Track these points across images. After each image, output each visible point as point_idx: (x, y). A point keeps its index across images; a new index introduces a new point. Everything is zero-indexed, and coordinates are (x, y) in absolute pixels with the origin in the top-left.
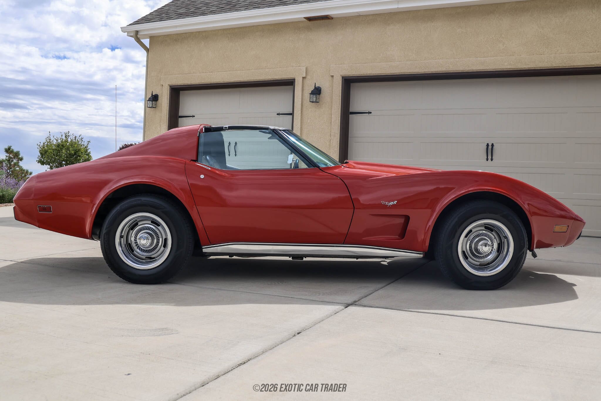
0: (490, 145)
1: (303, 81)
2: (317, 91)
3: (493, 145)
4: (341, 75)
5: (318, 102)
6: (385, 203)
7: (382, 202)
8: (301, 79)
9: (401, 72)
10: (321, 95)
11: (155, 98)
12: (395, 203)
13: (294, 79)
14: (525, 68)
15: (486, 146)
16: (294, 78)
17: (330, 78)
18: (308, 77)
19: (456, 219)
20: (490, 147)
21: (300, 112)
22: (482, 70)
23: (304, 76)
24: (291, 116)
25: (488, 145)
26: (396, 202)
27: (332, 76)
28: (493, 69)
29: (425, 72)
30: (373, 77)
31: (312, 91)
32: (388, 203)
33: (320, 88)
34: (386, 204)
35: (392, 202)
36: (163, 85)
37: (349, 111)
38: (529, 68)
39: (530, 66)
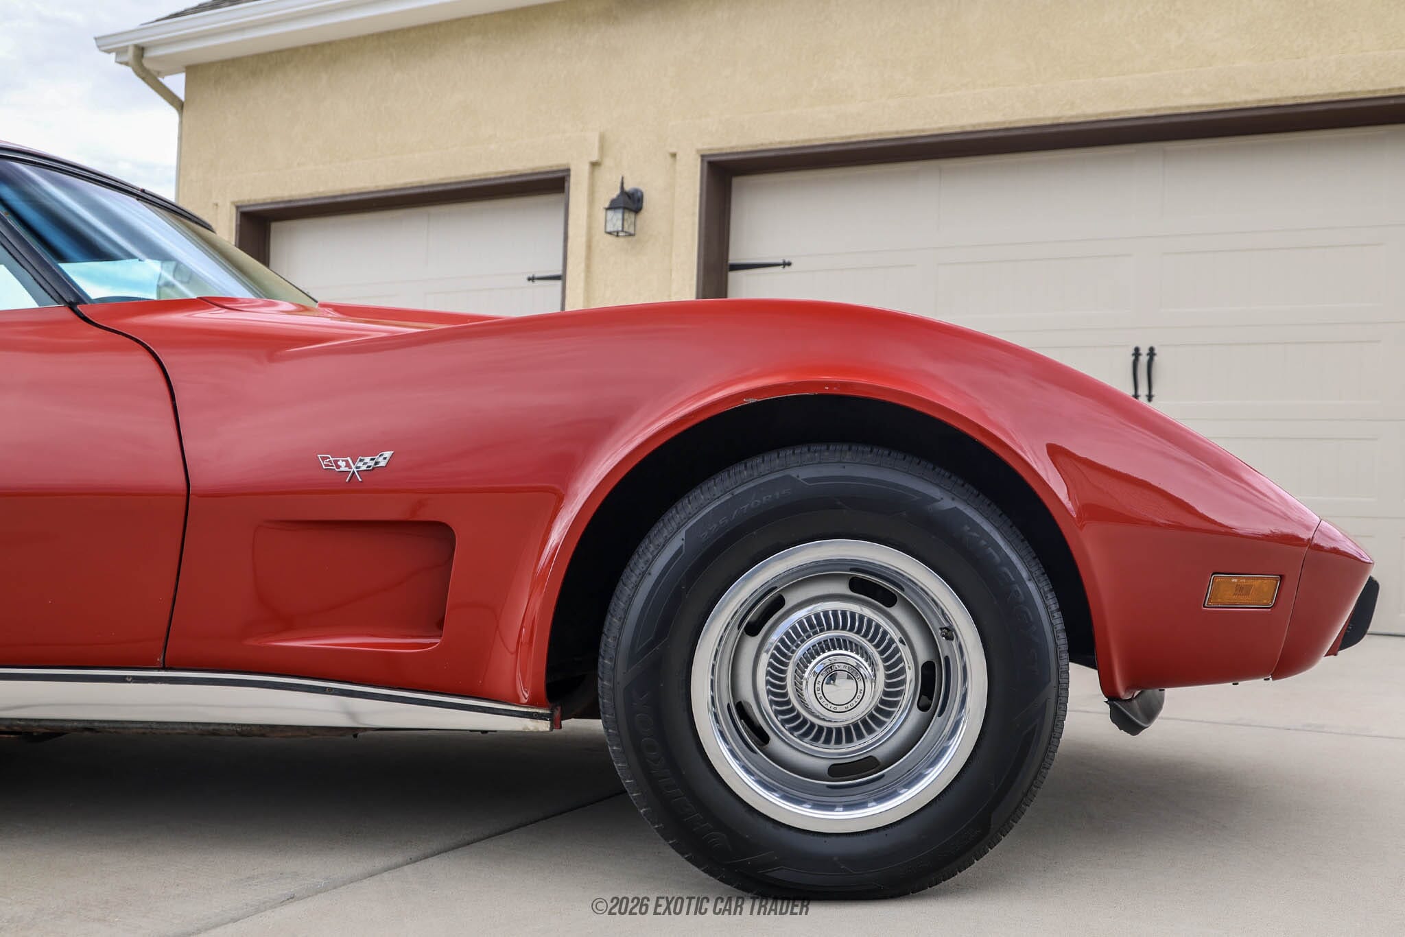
0: (1144, 351)
1: (592, 173)
2: (630, 202)
3: (1152, 353)
4: (698, 151)
5: (631, 235)
6: (336, 462)
7: (324, 459)
8: (586, 168)
9: (872, 131)
10: (644, 214)
12: (383, 463)
13: (568, 170)
14: (1246, 102)
15: (1133, 355)
16: (566, 167)
17: (669, 159)
18: (608, 162)
19: (677, 543)
20: (1144, 359)
21: (583, 266)
22: (1115, 113)
23: (595, 158)
24: (559, 283)
25: (1137, 353)
26: (388, 454)
27: (674, 155)
28: (1148, 110)
29: (941, 128)
30: (789, 153)
31: (613, 201)
32: (348, 465)
33: (639, 194)
34: (338, 467)
35: (367, 459)
37: (727, 260)
38: (1260, 101)
39: (1260, 96)
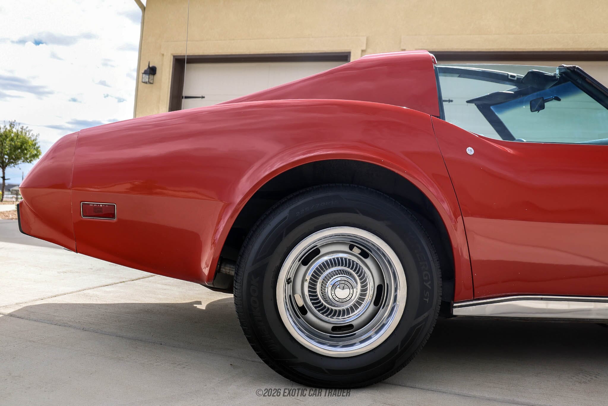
11: (152, 71)
36: (163, 55)
